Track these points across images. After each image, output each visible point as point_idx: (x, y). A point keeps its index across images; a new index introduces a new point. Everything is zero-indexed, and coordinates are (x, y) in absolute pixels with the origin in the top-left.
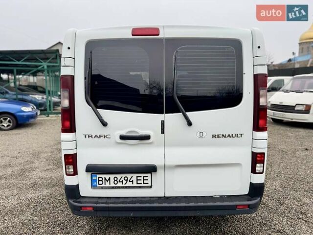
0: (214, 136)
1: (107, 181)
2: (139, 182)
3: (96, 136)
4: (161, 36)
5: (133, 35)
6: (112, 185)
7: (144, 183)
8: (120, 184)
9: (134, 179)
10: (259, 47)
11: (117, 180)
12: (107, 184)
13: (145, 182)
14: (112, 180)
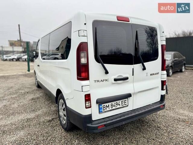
1: (108, 107)
2: (123, 104)
3: (101, 81)
4: (130, 22)
5: (118, 20)
6: (111, 109)
7: (125, 105)
8: (114, 108)
9: (120, 103)
10: (163, 32)
11: (112, 106)
12: (108, 109)
13: (125, 103)
14: (110, 106)
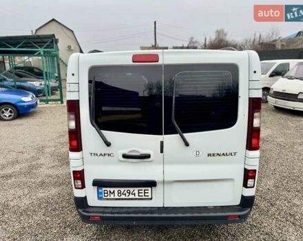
0: (209, 155)
1: (112, 194)
2: (140, 194)
3: (101, 155)
4: (160, 62)
5: (133, 62)
6: (117, 197)
7: (145, 196)
8: (123, 197)
9: (136, 192)
10: (255, 72)
11: (120, 193)
12: (112, 196)
14: (116, 193)
